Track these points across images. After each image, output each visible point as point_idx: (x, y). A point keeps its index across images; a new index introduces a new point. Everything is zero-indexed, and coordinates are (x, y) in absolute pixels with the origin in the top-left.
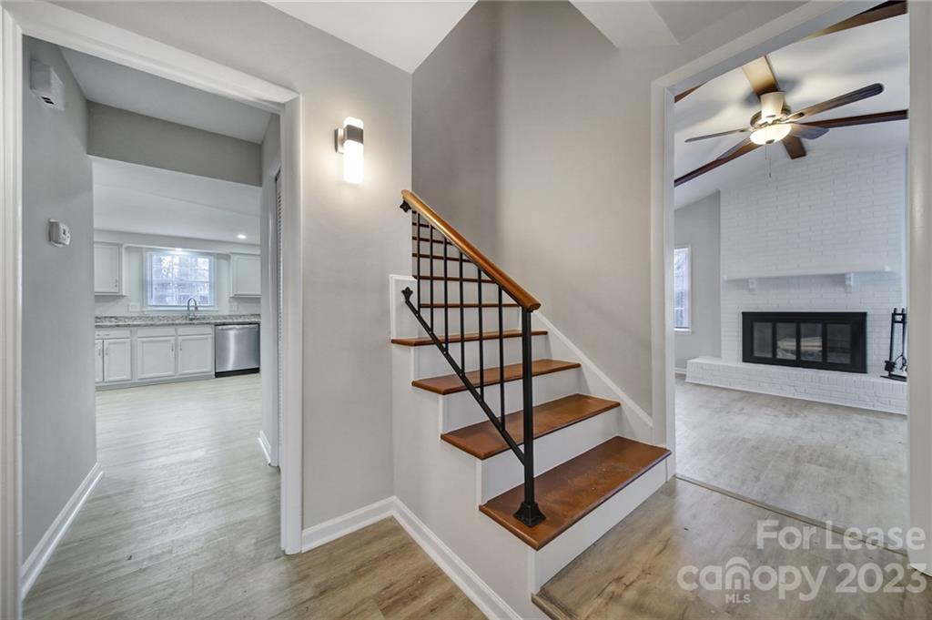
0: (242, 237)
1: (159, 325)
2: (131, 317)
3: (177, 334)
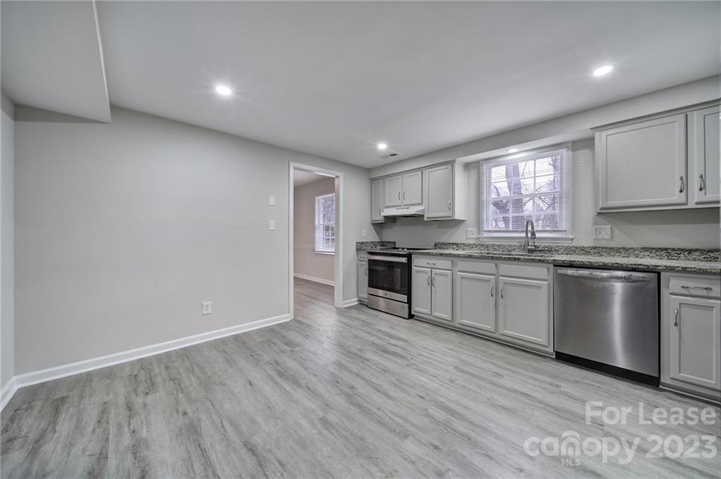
0: (603, 71)
1: (477, 258)
2: (469, 245)
3: (498, 272)
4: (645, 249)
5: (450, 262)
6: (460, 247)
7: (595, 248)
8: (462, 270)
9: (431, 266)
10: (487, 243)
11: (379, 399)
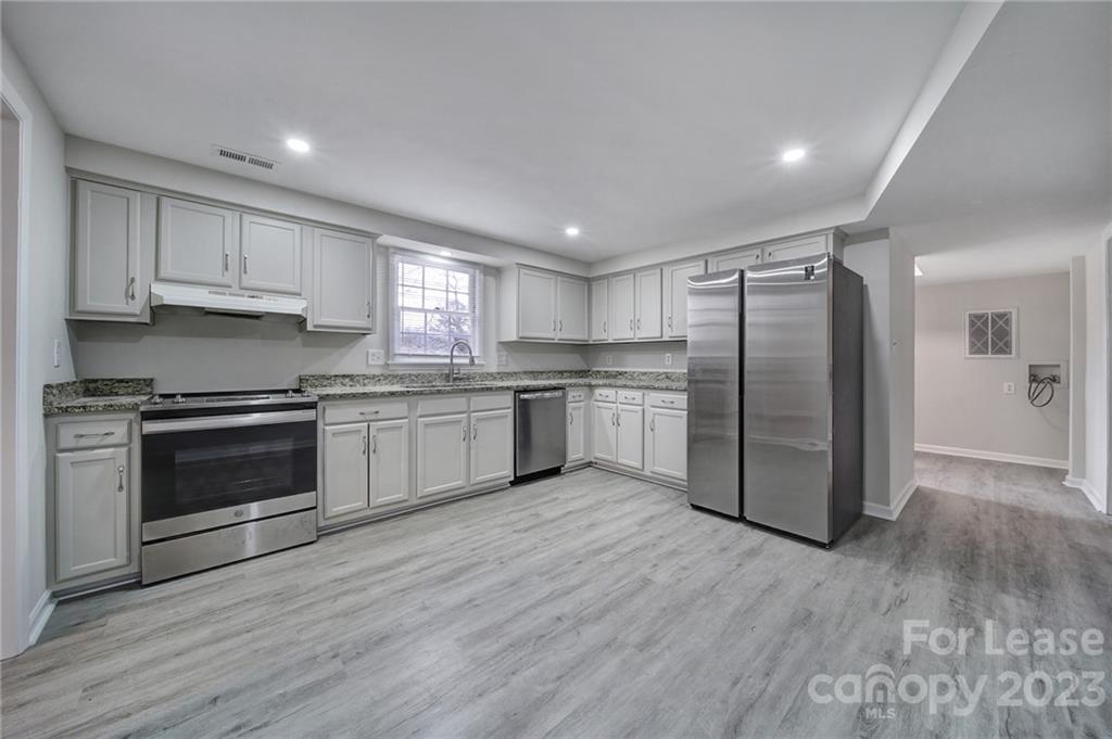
1: (448, 392)
2: (374, 377)
3: (469, 408)
4: (525, 373)
5: (405, 406)
6: (358, 382)
7: (499, 374)
8: (423, 413)
9: (368, 417)
10: (401, 373)
11: (587, 593)
